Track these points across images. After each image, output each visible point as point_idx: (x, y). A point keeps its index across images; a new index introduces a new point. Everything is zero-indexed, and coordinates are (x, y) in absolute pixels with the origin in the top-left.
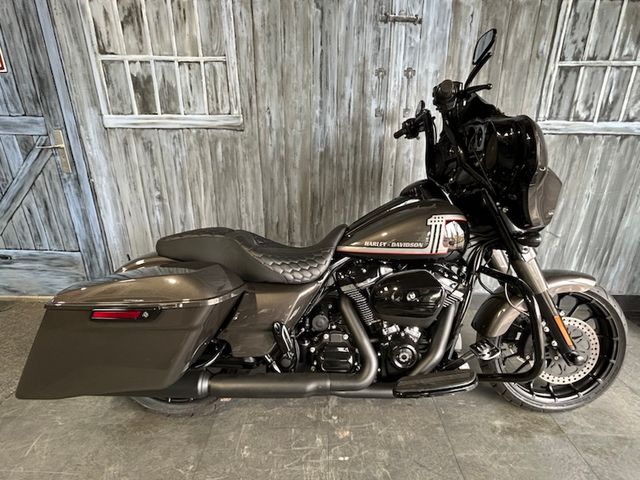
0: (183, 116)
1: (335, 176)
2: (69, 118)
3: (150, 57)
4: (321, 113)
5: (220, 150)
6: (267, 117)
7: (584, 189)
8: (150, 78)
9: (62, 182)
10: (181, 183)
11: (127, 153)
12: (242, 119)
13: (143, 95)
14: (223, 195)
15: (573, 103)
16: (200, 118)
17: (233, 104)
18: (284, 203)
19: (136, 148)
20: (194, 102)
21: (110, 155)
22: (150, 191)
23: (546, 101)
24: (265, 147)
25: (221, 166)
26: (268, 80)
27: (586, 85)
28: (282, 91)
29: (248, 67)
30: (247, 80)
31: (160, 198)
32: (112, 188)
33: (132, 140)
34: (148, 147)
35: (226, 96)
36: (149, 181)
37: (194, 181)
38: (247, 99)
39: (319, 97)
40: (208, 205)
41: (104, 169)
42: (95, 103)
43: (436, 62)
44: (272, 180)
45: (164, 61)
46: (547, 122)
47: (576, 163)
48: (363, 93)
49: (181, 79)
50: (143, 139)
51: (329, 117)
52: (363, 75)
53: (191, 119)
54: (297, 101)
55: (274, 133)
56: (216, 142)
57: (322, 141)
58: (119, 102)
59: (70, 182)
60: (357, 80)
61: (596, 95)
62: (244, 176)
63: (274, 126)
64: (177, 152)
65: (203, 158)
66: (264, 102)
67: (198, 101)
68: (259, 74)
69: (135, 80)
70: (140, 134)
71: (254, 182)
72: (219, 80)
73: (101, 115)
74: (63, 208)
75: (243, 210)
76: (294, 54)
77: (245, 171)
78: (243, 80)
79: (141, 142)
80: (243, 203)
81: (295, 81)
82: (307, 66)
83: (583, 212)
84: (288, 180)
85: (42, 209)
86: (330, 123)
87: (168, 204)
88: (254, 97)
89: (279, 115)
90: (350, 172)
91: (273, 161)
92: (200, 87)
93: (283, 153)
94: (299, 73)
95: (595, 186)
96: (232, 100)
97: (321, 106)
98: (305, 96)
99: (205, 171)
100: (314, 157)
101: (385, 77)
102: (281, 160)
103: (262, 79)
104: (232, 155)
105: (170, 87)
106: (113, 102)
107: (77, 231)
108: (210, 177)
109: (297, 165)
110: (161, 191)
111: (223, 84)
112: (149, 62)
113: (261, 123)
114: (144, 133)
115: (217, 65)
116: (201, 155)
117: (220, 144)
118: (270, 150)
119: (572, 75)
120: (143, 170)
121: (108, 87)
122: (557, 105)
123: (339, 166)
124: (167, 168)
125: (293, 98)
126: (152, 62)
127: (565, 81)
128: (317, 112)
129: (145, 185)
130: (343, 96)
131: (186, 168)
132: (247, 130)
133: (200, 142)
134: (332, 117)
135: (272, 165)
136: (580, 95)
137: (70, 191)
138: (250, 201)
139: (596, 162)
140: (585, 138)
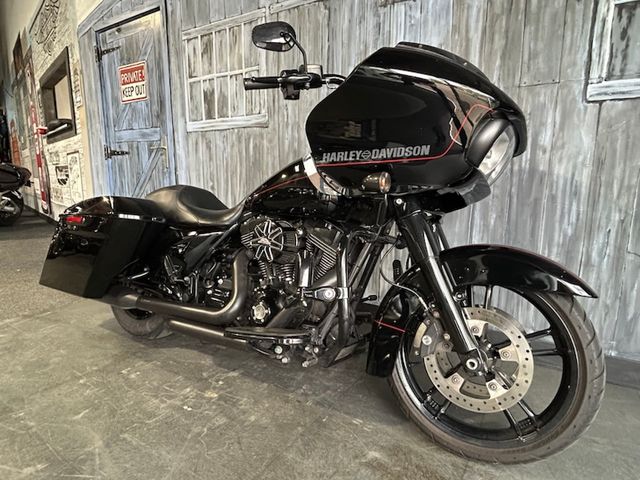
0: (230, 118)
2: (170, 127)
3: (214, 75)
5: (251, 146)
6: (286, 113)
8: (213, 91)
11: (196, 151)
12: (267, 117)
13: (209, 105)
16: (241, 120)
17: (262, 105)
19: (202, 147)
20: (237, 106)
21: (188, 152)
22: (207, 182)
24: (283, 142)
25: (252, 159)
33: (200, 141)
34: (209, 146)
35: (257, 99)
36: (207, 173)
37: (234, 173)
38: (272, 99)
41: (184, 164)
42: (184, 115)
43: (439, 35)
45: (222, 77)
46: (605, 83)
49: (231, 88)
50: (206, 139)
53: (235, 121)
55: (290, 127)
56: (249, 139)
58: (196, 112)
59: (167, 175)
62: (267, 168)
63: (290, 121)
64: (225, 149)
67: (240, 105)
69: (205, 93)
73: (186, 122)
77: (267, 164)
79: (205, 142)
89: (294, 110)
91: (288, 154)
92: (242, 94)
93: (296, 145)
96: (262, 101)
99: (241, 165)
102: (295, 152)
104: (259, 149)
105: (224, 96)
106: (193, 112)
108: (244, 171)
110: (213, 181)
112: (213, 79)
113: (280, 119)
114: (207, 135)
115: (253, 74)
116: (239, 151)
117: (252, 140)
118: (287, 142)
120: (205, 164)
121: (191, 102)
122: (620, 58)
124: (218, 162)
127: (630, 22)
129: (205, 176)
131: (230, 162)
132: (270, 126)
133: (239, 139)
135: (287, 157)
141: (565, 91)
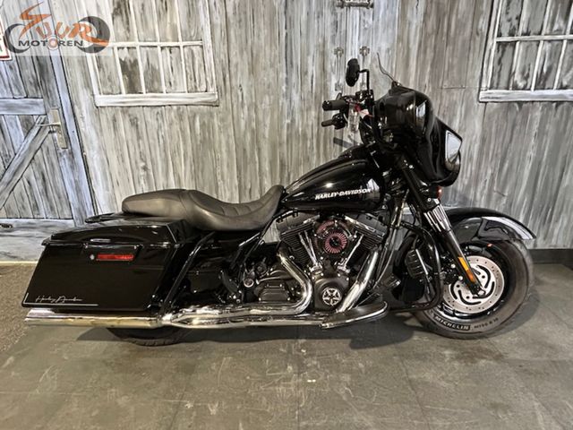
0: (165, 94)
1: (301, 144)
2: (65, 98)
3: (136, 43)
4: (287, 88)
5: (198, 124)
6: (240, 93)
7: (526, 151)
8: (136, 61)
9: (58, 156)
10: (163, 154)
11: (115, 128)
12: (217, 97)
13: (129, 76)
14: (201, 164)
15: (511, 74)
16: (180, 97)
17: (209, 82)
18: (255, 170)
19: (123, 124)
20: (175, 82)
21: (101, 130)
22: (136, 163)
23: (487, 73)
24: (238, 121)
25: (199, 138)
26: (240, 61)
27: (522, 58)
28: (252, 71)
29: (222, 50)
30: (221, 61)
31: (145, 168)
32: (102, 161)
33: (120, 116)
34: (134, 123)
35: (203, 76)
36: (135, 153)
37: (175, 152)
38: (222, 77)
39: (285, 75)
40: (188, 173)
41: (96, 144)
42: (88, 85)
43: (387, 40)
44: (245, 150)
45: (148, 46)
46: (489, 91)
47: (518, 128)
48: (324, 69)
49: (163, 61)
50: (129, 116)
51: (294, 91)
52: (323, 54)
53: (172, 97)
54: (266, 79)
55: (246, 107)
56: (194, 117)
57: (288, 114)
58: (109, 84)
59: (65, 156)
60: (318, 59)
61: (531, 66)
62: (220, 147)
63: (245, 102)
64: (160, 127)
65: (183, 131)
66: (236, 80)
67: (178, 81)
68: (231, 57)
69: (123, 64)
70: (127, 111)
71: (229, 152)
72: (197, 62)
73: (93, 95)
74: (58, 179)
75: (219, 177)
76: (262, 37)
77: (220, 142)
78: (217, 60)
79: (128, 118)
80: (219, 171)
81: (264, 61)
82: (274, 48)
83: (527, 172)
84: (259, 150)
85: (40, 181)
86: (296, 98)
87: (152, 173)
88: (228, 76)
89: (249, 92)
90: (315, 141)
91: (245, 133)
92: (179, 69)
93: (254, 124)
94: (267, 54)
95: (535, 148)
96: (208, 79)
97: (287, 83)
98: (272, 74)
99: (185, 143)
100: (282, 127)
101: (343, 55)
102: (253, 131)
103: (234, 60)
104: (209, 127)
105: (153, 69)
106: (104, 84)
107: (71, 200)
108: (189, 149)
109: (267, 136)
110: (145, 162)
111: (200, 65)
112: (135, 48)
113: (234, 98)
114: (130, 111)
115: (194, 49)
116: (181, 129)
117: (198, 119)
118: (243, 123)
119: (509, 49)
120: (130, 142)
121: (99, 71)
122: (497, 76)
123: (305, 135)
124: (151, 141)
125: (262, 75)
126: (138, 48)
127: (502, 55)
128: (284, 88)
129: (132, 157)
130: (306, 73)
131: (168, 141)
132: (221, 106)
133: (180, 117)
134: (297, 92)
135: (244, 136)
136: (517, 66)
137: (65, 164)
138: (225, 169)
139: (535, 127)
140: (524, 105)
141: (468, 94)
